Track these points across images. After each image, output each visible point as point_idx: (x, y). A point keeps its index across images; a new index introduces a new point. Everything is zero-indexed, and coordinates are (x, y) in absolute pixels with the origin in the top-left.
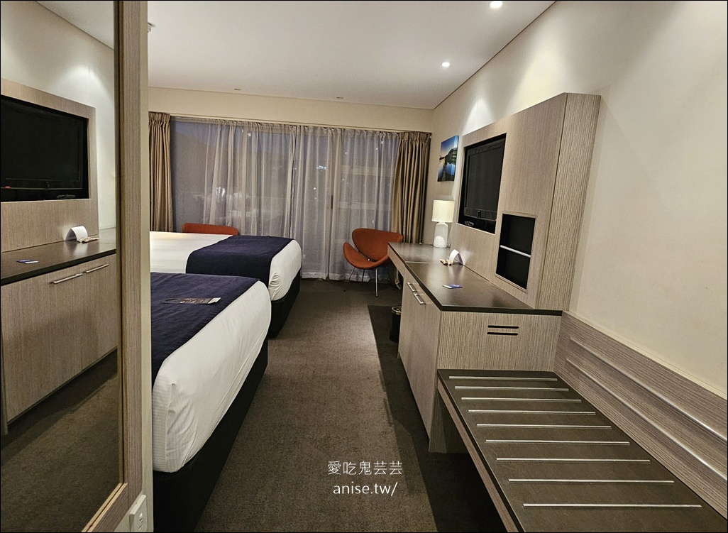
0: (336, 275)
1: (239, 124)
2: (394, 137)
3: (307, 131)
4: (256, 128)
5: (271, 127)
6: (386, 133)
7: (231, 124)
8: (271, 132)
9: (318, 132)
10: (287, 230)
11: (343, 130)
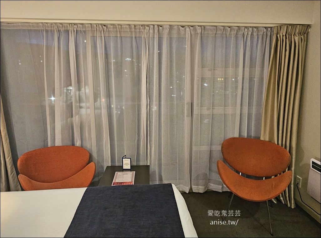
0: (201, 187)
1: (80, 28)
2: (261, 33)
3: (161, 31)
4: (101, 32)
5: (118, 28)
6: (252, 27)
7: (70, 28)
8: (119, 35)
9: (175, 32)
10: (144, 145)
11: (203, 28)
